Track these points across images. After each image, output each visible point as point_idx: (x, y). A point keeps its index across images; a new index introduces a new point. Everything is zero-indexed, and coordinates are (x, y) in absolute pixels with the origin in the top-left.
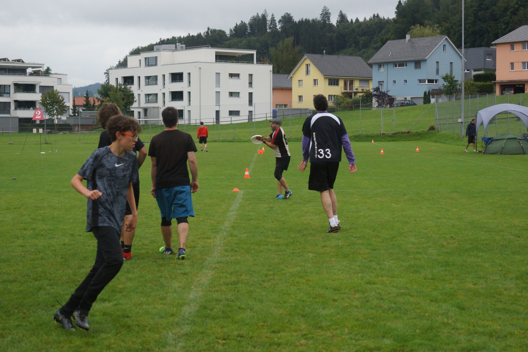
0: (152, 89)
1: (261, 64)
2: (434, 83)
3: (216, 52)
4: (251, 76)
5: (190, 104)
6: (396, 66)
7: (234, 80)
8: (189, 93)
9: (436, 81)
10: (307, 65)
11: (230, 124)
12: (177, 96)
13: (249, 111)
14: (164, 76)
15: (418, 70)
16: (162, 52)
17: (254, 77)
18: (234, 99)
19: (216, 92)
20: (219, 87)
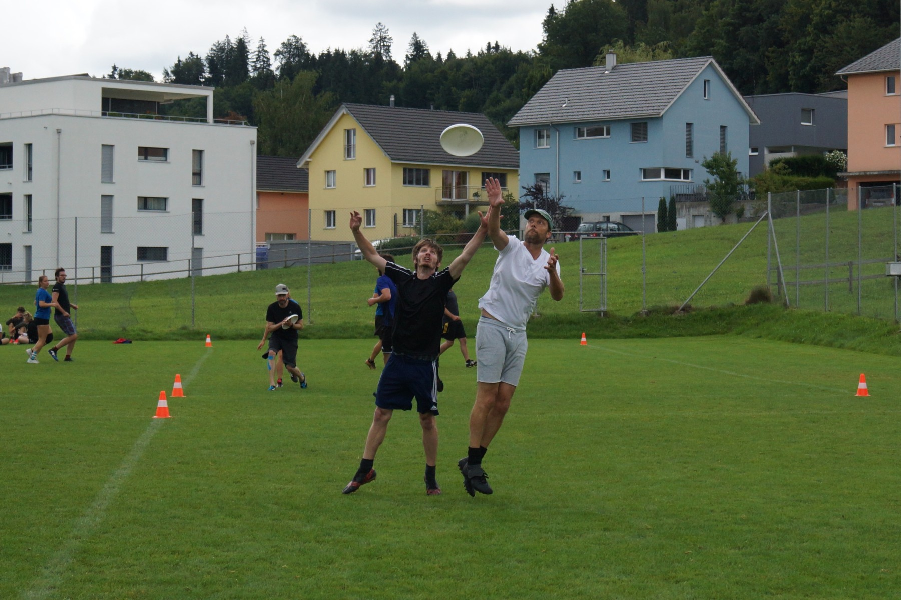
1: (225, 125)
2: (680, 178)
3: (104, 90)
4: (198, 154)
5: (29, 229)
6: (581, 135)
7: (152, 167)
8: (29, 198)
9: (687, 174)
10: (348, 132)
11: (138, 283)
13: (193, 249)
15: (639, 146)
17: (206, 158)
18: (152, 217)
19: (102, 196)
20: (111, 182)
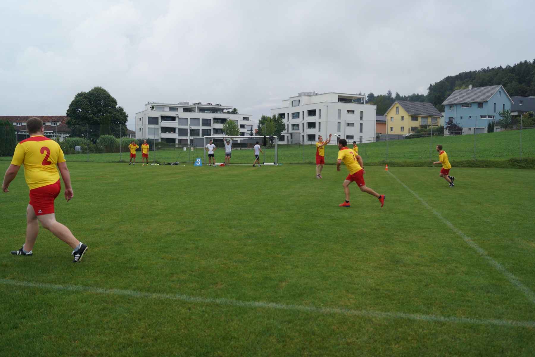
0: (296, 121)
1: (369, 105)
2: (492, 118)
3: (339, 96)
4: (362, 112)
5: (320, 131)
6: (463, 107)
7: (350, 115)
8: (320, 123)
9: (494, 117)
10: (397, 107)
12: (312, 125)
13: (360, 136)
14: (303, 112)
15: (481, 109)
16: (302, 97)
17: (364, 113)
18: (350, 128)
19: (338, 122)
20: (340, 119)
